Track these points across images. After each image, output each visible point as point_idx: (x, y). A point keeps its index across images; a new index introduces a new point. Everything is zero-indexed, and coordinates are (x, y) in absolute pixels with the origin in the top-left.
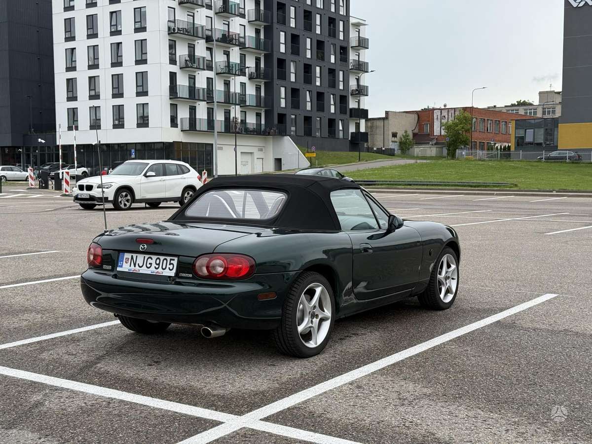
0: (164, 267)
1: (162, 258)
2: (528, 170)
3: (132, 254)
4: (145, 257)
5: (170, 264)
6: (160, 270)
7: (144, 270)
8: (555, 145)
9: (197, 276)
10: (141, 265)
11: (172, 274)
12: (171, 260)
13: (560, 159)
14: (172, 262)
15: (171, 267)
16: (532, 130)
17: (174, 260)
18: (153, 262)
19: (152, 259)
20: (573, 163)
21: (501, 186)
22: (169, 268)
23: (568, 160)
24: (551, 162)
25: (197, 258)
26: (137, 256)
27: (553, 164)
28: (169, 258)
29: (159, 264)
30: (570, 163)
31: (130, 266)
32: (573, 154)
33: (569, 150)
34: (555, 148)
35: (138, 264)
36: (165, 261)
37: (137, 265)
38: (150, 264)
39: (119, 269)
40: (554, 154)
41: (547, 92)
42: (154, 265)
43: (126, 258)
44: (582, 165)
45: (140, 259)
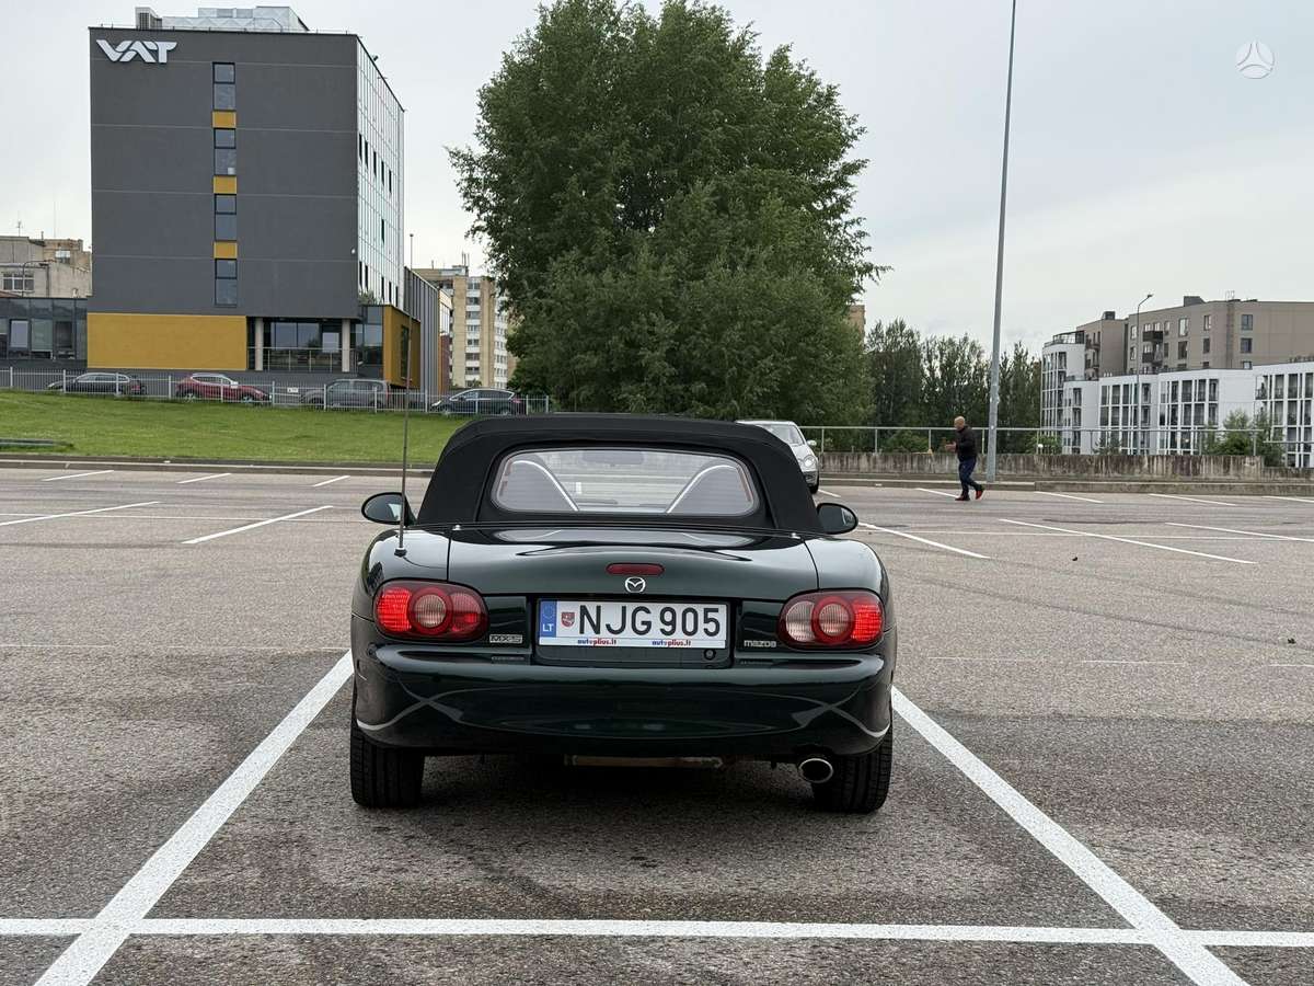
0: (690, 628)
1: (679, 608)
2: (44, 412)
3: (583, 603)
4: (624, 609)
5: (707, 620)
6: (679, 635)
7: (628, 639)
8: (79, 357)
9: (787, 643)
10: (616, 627)
11: (719, 642)
12: (707, 611)
13: (102, 391)
14: (710, 615)
15: (711, 627)
16: (26, 322)
17: (716, 610)
18: (654, 617)
19: (648, 612)
20: (130, 399)
21: (38, 447)
22: (706, 630)
23: (118, 393)
24: (82, 397)
25: (785, 602)
26: (599, 608)
27: (88, 401)
28: (700, 608)
29: (673, 623)
30: (123, 399)
31: (582, 631)
32: (128, 380)
33: (121, 371)
34: (81, 367)
35: (608, 626)
36: (690, 616)
37: (603, 628)
38: (643, 623)
39: (543, 641)
40: (85, 378)
41: (12, 239)
42: (657, 625)
43: (564, 615)
44: (151, 404)
45: (611, 613)
